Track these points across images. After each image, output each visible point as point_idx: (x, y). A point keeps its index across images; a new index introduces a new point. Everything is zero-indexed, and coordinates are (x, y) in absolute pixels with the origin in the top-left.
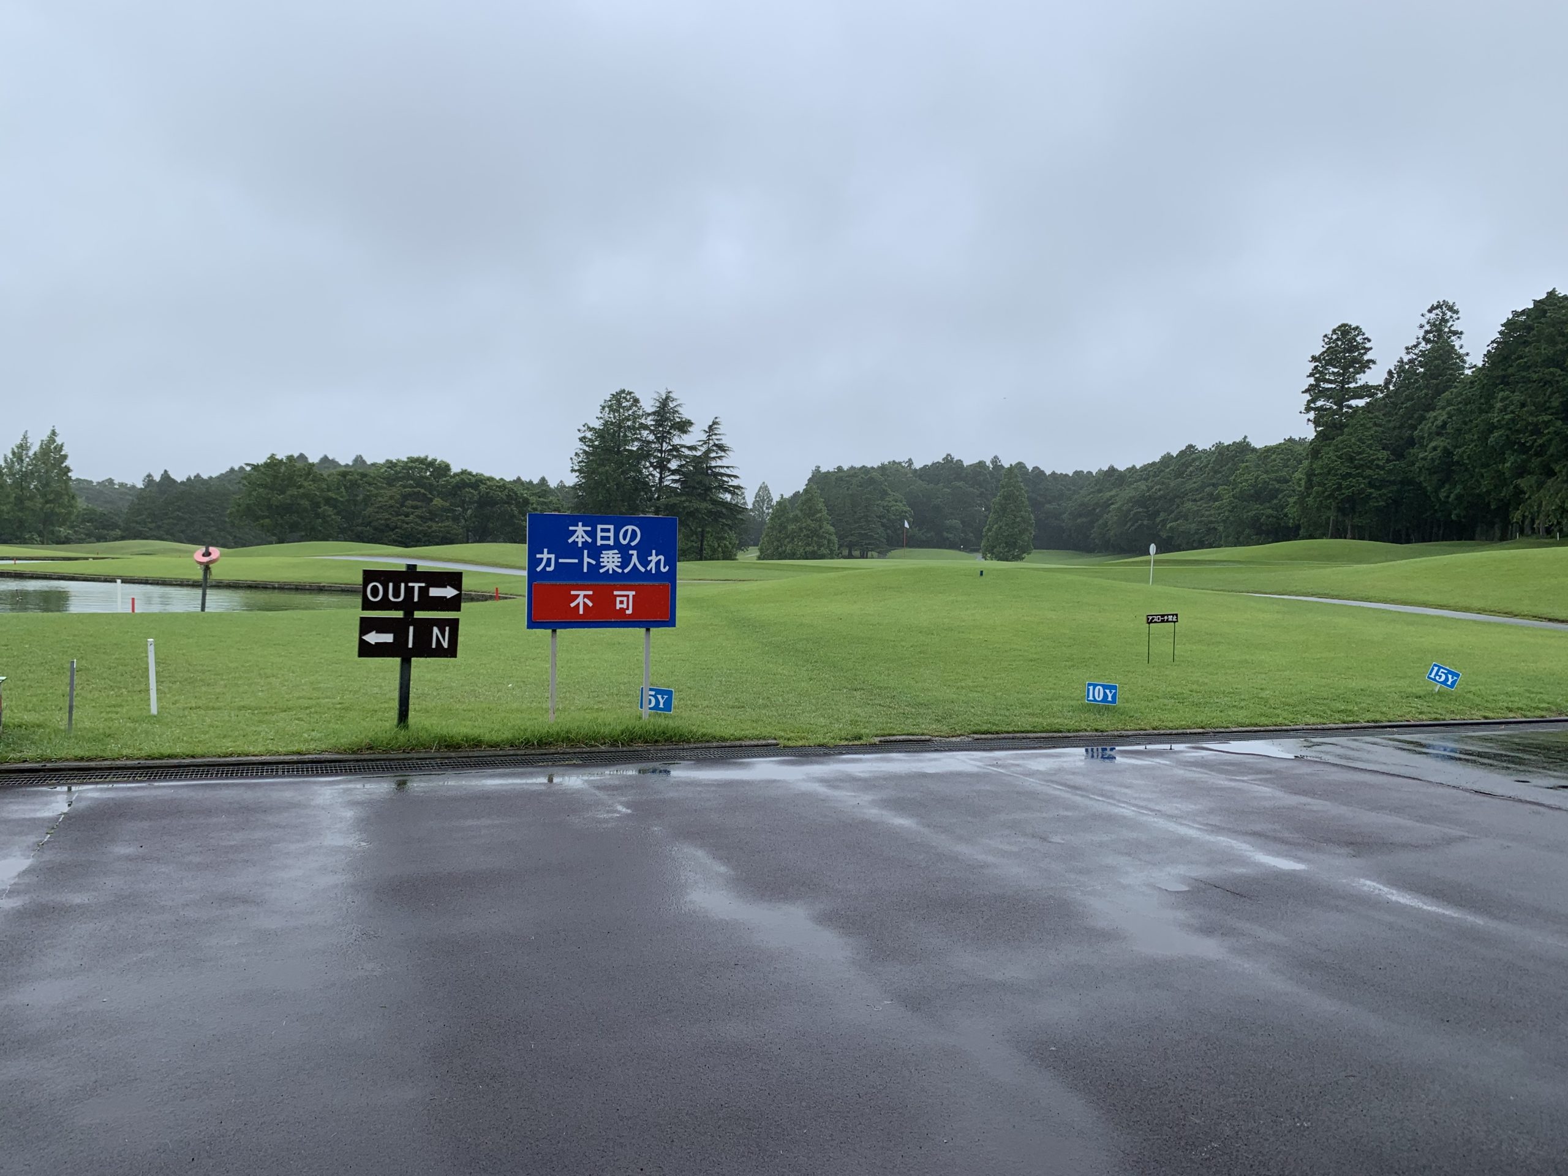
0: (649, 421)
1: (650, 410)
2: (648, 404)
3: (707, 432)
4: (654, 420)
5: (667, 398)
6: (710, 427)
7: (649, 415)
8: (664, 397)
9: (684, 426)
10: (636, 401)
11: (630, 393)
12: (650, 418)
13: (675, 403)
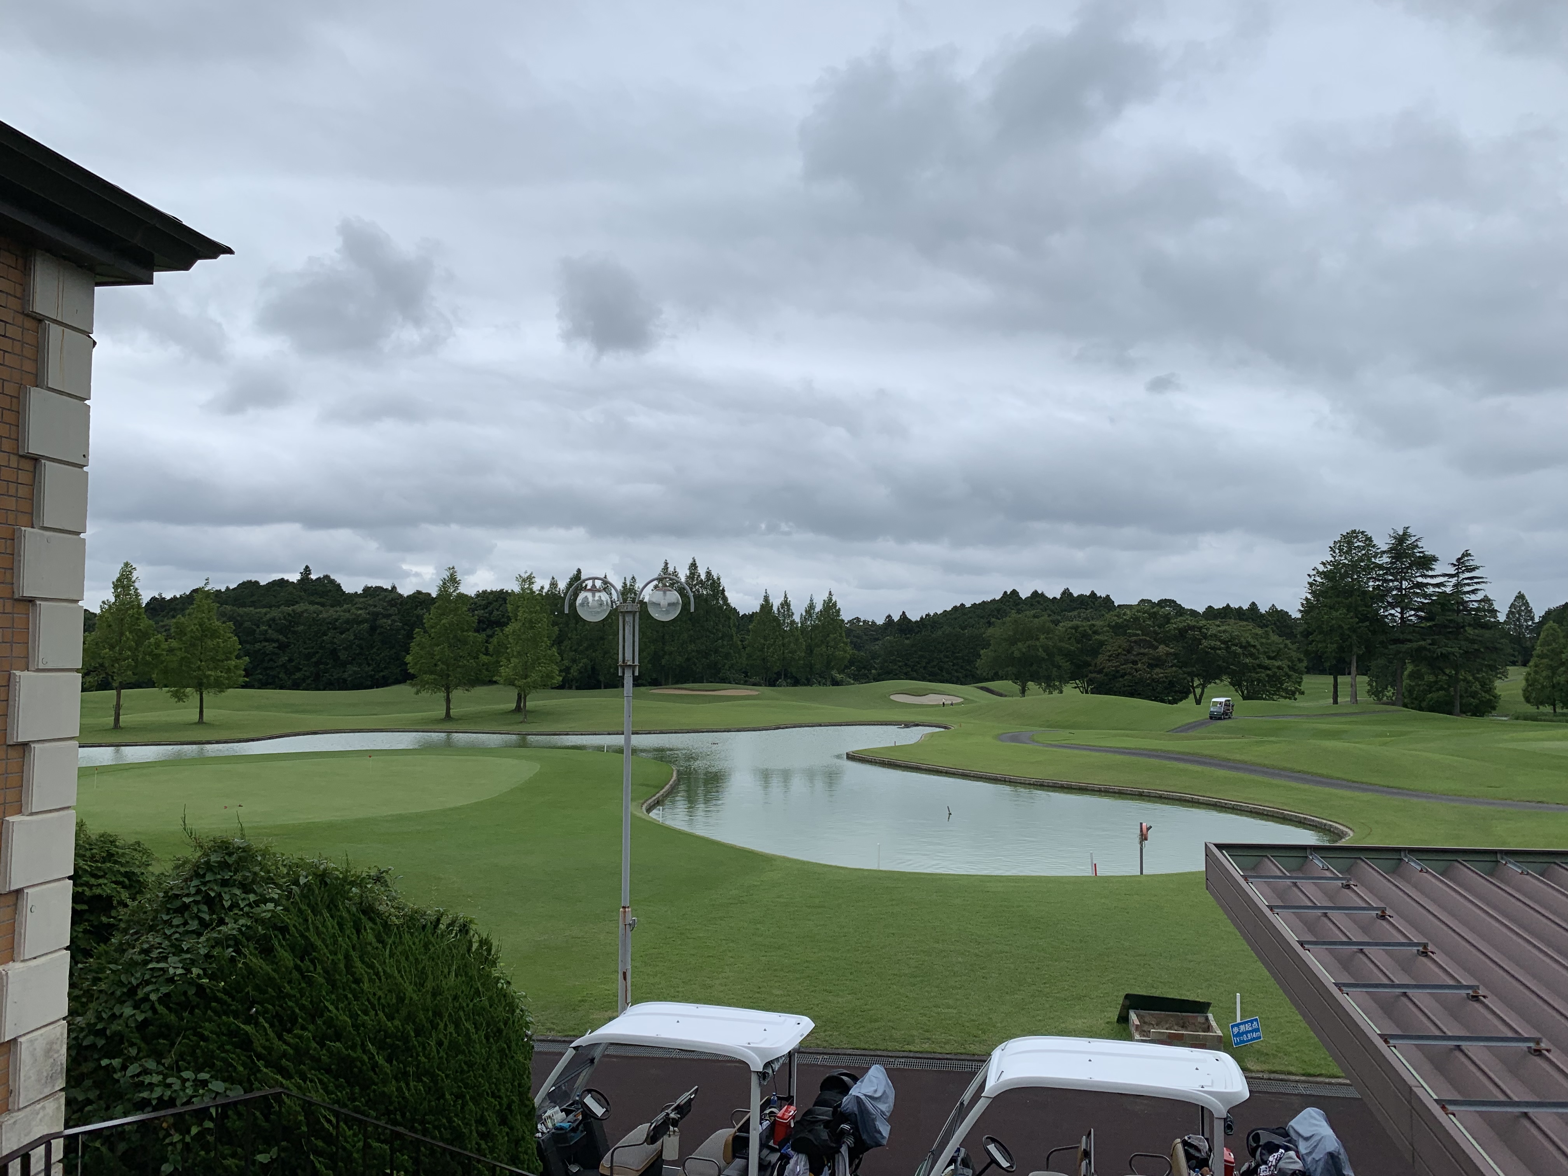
0: (1385, 559)
1: (1385, 548)
2: (1383, 542)
3: (1455, 565)
4: (1390, 557)
5: (1405, 534)
6: (1459, 560)
7: (1384, 552)
8: (1401, 533)
9: (1426, 562)
10: (1369, 539)
11: (1363, 533)
12: (1385, 556)
13: (1414, 539)
